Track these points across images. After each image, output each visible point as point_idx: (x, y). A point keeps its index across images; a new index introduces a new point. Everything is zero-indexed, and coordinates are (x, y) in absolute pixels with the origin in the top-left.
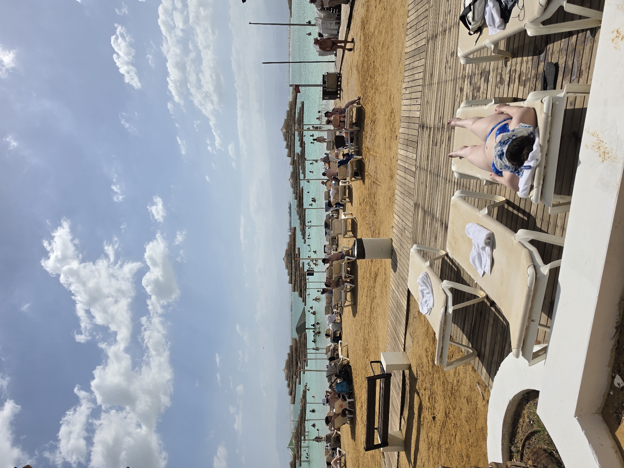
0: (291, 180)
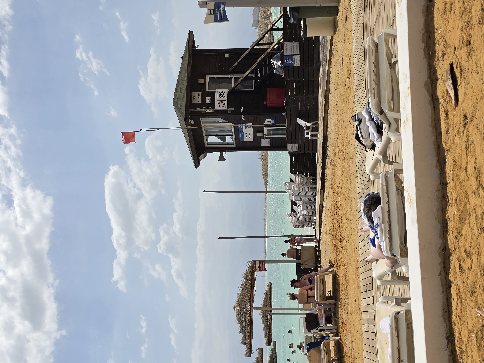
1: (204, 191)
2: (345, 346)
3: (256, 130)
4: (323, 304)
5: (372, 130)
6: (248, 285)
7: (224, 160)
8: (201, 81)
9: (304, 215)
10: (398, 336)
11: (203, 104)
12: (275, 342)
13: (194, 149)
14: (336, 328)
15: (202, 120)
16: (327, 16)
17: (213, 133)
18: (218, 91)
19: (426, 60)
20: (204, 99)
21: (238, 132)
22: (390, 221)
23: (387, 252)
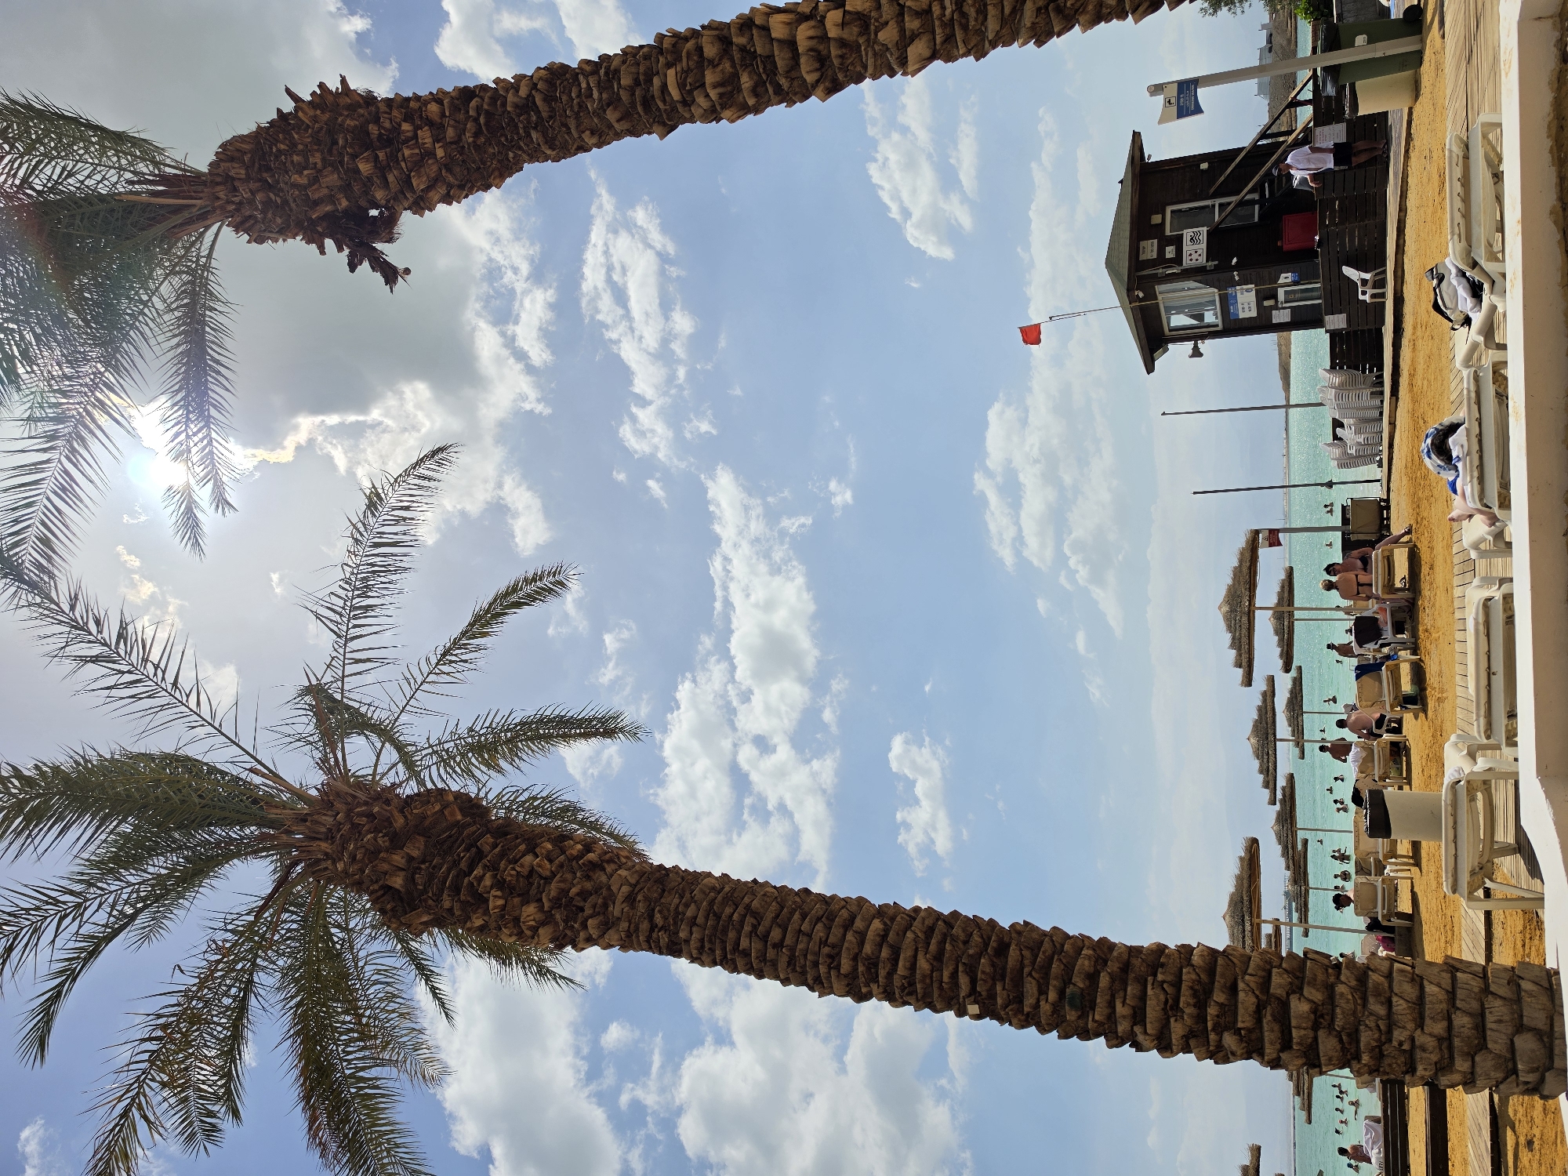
0: (1252, 740)
1: (1164, 414)
2: (1427, 671)
3: (1261, 297)
4: (1389, 600)
5: (1463, 293)
6: (1245, 570)
7: (1201, 355)
8: (1156, 219)
9: (1359, 444)
10: (1488, 635)
11: (1161, 260)
12: (1300, 668)
13: (1145, 342)
14: (1413, 640)
15: (1159, 288)
16: (1399, 71)
17: (1179, 310)
18: (1187, 234)
19: (1553, 169)
20: (1161, 251)
21: (1226, 303)
22: (1481, 450)
23: (1474, 502)
